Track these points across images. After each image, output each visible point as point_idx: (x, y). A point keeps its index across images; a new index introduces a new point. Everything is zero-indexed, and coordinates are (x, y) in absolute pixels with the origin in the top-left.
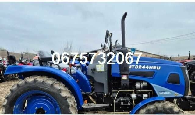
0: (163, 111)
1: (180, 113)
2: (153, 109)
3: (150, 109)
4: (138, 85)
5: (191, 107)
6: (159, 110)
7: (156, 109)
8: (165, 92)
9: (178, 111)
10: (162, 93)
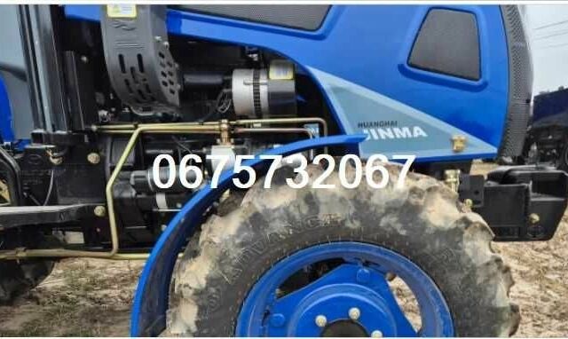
0: (356, 225)
1: (467, 233)
2: (286, 209)
3: (267, 211)
4: (242, 86)
5: (536, 217)
6: (324, 217)
7: (305, 210)
8: (393, 124)
9: (451, 225)
10: (381, 131)
